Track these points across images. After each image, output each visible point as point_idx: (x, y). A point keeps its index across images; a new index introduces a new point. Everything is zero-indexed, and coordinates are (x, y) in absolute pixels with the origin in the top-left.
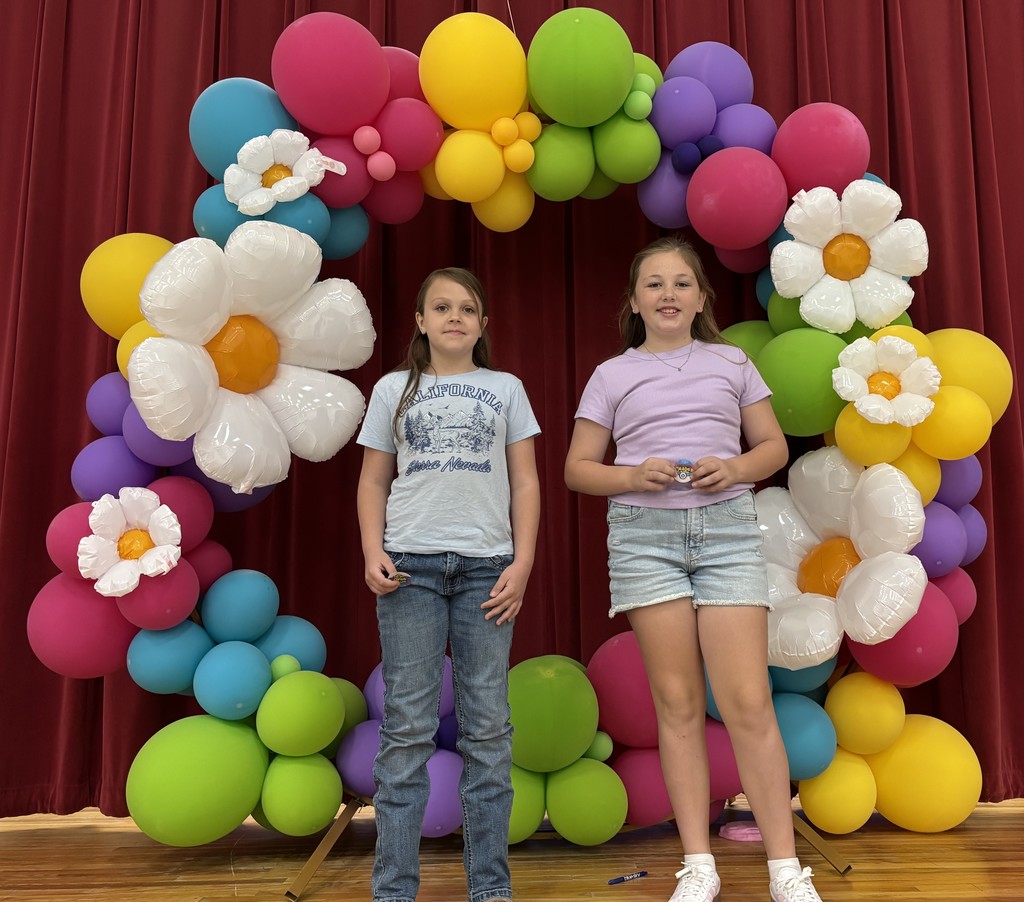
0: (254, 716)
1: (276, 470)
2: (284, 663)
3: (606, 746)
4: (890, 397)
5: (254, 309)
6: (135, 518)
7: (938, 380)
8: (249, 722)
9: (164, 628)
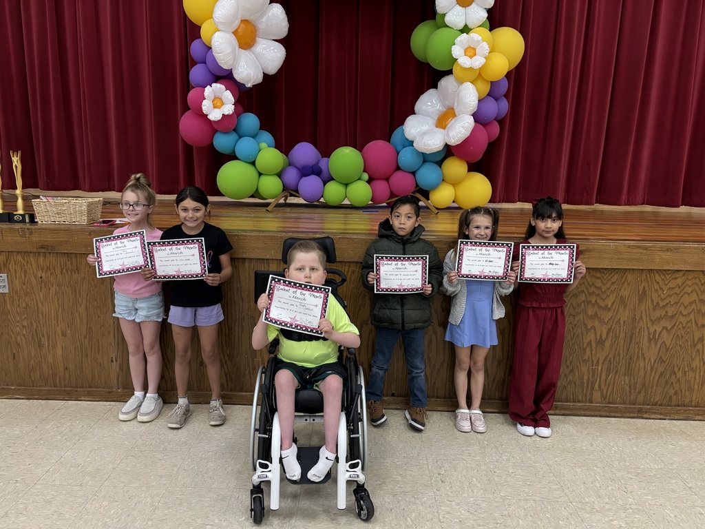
0: (255, 161)
1: (259, 78)
2: (263, 145)
3: (366, 176)
4: (471, 57)
5: (248, 18)
6: (217, 94)
7: (488, 51)
8: (253, 163)
9: (226, 132)
